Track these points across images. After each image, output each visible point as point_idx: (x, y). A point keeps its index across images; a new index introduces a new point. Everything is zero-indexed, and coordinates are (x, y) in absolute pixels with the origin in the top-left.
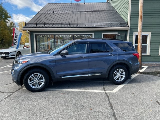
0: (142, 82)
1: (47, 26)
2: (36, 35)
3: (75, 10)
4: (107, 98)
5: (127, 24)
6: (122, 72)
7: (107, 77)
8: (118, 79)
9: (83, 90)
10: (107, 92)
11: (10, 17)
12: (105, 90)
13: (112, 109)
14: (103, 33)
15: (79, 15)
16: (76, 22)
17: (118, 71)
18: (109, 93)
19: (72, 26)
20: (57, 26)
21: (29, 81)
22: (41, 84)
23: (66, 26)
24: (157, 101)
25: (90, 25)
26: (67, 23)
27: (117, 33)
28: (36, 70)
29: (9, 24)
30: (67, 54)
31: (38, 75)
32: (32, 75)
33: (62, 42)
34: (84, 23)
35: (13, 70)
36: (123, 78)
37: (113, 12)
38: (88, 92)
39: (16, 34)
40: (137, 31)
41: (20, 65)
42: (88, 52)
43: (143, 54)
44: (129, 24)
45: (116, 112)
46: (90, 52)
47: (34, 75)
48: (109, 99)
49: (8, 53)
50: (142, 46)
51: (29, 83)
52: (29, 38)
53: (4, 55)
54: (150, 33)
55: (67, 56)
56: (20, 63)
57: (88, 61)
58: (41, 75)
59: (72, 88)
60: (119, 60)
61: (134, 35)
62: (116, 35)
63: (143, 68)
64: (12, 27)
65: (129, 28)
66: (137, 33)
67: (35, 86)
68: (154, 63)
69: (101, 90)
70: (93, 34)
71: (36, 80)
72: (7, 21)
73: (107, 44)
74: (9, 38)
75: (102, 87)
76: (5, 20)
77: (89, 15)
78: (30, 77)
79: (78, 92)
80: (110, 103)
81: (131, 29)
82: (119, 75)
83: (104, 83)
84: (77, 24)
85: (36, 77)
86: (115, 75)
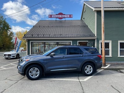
0: (105, 74)
1: (39, 36)
2: (31, 42)
3: (59, 25)
4: (80, 84)
5: (95, 35)
6: (90, 68)
7: (80, 71)
8: (88, 72)
9: (65, 79)
10: (80, 80)
11: (10, 29)
12: (79, 79)
13: (83, 90)
14: (78, 41)
15: (62, 28)
16: (59, 34)
17: (88, 67)
18: (81, 81)
19: (57, 36)
20: (46, 36)
21: (29, 72)
22: (37, 75)
23: (53, 36)
24: (112, 86)
25: (69, 36)
26: (53, 34)
27: (88, 41)
28: (34, 66)
29: (9, 33)
30: (54, 55)
31: (35, 69)
32: (32, 69)
33: (49, 46)
34: (65, 34)
35: (20, 65)
36: (91, 71)
37: (85, 26)
38: (68, 80)
39: (17, 41)
40: (101, 40)
41: (24, 62)
42: (67, 54)
43: (106, 56)
44: (96, 35)
45: (85, 92)
46: (69, 54)
47: (33, 69)
48: (81, 85)
49: (10, 55)
50: (105, 50)
51: (30, 74)
52: (27, 44)
53: (7, 56)
54: (111, 41)
55: (54, 56)
56: (24, 61)
57: (68, 60)
58: (37, 69)
59: (57, 78)
60: (88, 59)
61: (100, 42)
62: (87, 42)
63: (107, 66)
64: (12, 35)
65: (96, 38)
66: (101, 41)
67: (33, 76)
68: (115, 62)
69: (77, 79)
70: (71, 41)
71: (34, 72)
72: (8, 31)
73: (80, 49)
74: (9, 44)
75: (77, 78)
76: (6, 30)
77: (69, 29)
78: (30, 70)
79: (61, 80)
80: (82, 87)
81: (97, 39)
82: (88, 69)
83: (79, 75)
84: (60, 35)
85: (34, 70)
86: (86, 70)
